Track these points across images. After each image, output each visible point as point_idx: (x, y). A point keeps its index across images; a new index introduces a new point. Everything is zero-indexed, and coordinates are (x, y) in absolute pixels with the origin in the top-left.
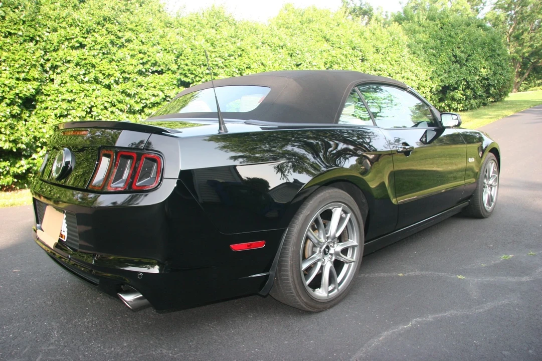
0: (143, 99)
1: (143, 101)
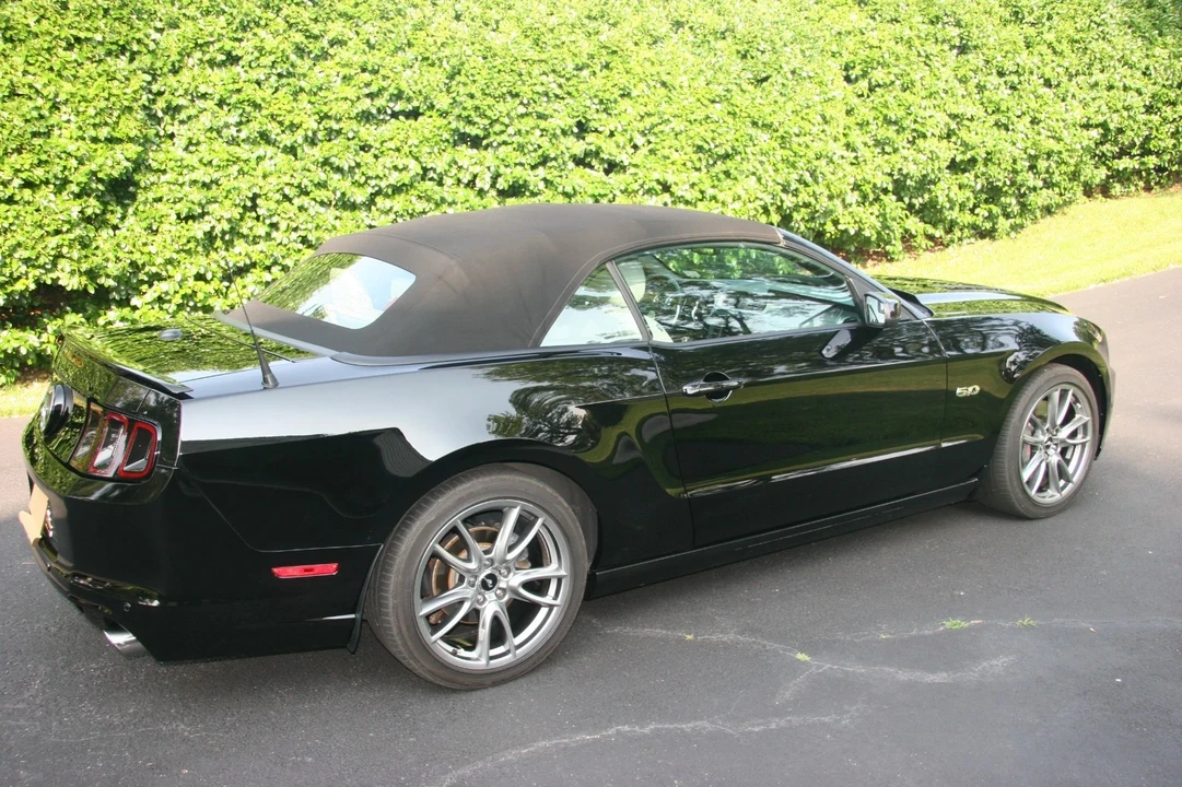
0: (371, 178)
1: (373, 182)
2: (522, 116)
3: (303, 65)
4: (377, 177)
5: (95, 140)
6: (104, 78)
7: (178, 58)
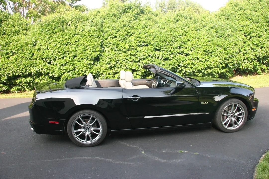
0: (139, 57)
1: (139, 58)
2: (167, 45)
3: (127, 37)
4: (140, 57)
5: (92, 51)
6: (94, 42)
7: (107, 37)
